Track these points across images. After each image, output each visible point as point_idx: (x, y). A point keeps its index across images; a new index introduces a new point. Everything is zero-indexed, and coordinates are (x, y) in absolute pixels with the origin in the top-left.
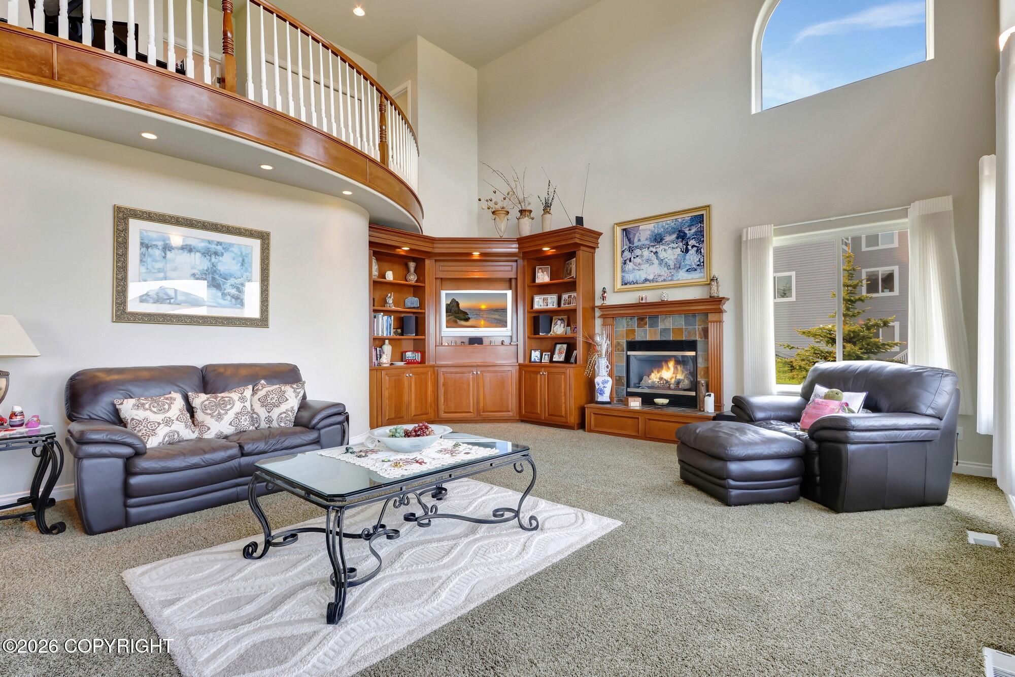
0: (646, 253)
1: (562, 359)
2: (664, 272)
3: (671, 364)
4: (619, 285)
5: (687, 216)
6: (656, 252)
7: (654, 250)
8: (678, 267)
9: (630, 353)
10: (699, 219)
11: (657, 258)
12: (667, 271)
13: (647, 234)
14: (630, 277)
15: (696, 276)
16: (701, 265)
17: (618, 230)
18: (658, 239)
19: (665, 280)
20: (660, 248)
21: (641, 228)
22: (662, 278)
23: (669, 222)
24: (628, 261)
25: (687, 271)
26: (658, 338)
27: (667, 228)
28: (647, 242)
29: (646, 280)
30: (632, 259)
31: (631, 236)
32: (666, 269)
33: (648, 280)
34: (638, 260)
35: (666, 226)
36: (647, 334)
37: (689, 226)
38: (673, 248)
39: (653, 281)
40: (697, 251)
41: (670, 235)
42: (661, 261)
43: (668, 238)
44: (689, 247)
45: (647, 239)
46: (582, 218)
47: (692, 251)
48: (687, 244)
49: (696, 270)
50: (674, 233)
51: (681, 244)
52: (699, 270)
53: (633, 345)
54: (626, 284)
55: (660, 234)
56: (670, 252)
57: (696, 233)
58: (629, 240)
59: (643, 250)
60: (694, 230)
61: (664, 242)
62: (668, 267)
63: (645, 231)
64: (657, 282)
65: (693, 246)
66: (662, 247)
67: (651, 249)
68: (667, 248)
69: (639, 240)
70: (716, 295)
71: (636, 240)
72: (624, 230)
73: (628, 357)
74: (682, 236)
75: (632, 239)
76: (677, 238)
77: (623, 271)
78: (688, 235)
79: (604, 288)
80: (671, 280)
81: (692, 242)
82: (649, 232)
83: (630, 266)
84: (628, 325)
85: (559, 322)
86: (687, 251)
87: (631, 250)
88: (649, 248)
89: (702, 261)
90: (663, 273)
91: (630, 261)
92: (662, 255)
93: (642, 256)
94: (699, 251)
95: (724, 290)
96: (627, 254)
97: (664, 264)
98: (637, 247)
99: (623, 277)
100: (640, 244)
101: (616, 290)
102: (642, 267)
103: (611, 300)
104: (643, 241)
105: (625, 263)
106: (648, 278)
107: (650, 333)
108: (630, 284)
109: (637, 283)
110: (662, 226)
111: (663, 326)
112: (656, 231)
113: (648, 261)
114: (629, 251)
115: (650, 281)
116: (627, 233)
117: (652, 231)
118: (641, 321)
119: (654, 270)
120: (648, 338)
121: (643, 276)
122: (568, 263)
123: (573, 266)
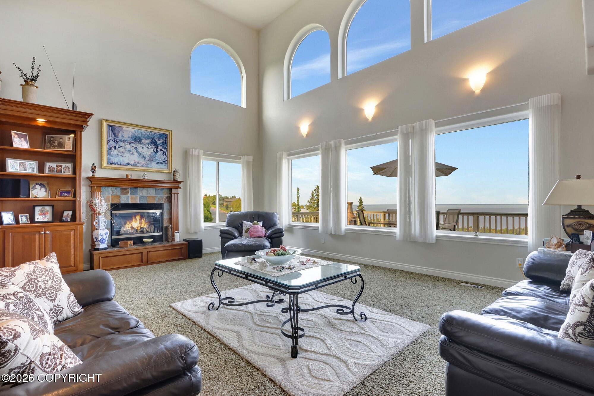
0: (128, 146)
1: (48, 217)
2: (141, 161)
3: (138, 218)
4: (105, 164)
5: (158, 132)
6: (136, 148)
7: (134, 146)
8: (151, 160)
9: (114, 212)
10: (165, 136)
11: (137, 151)
12: (144, 161)
14: (115, 160)
15: (163, 168)
16: (165, 161)
17: (105, 125)
18: (137, 140)
19: (142, 166)
20: (139, 146)
21: (124, 128)
22: (141, 165)
23: (145, 131)
24: (113, 148)
25: (157, 163)
26: (138, 202)
27: (144, 135)
28: (129, 140)
29: (128, 164)
30: (117, 147)
31: (116, 132)
32: (143, 159)
33: (130, 164)
34: (121, 149)
35: (144, 134)
36: (124, 199)
37: (158, 138)
38: (148, 148)
39: (134, 165)
40: (163, 153)
41: (146, 139)
42: (140, 154)
43: (144, 141)
44: (159, 150)
45: (129, 137)
47: (160, 153)
48: (157, 148)
49: (162, 164)
50: (148, 139)
51: (153, 147)
52: (164, 164)
53: (116, 207)
54: (111, 164)
55: (139, 137)
56: (147, 150)
57: (163, 143)
58: (114, 134)
59: (126, 144)
60: (161, 141)
61: (141, 142)
62: (145, 159)
63: (127, 132)
64: (136, 166)
65: (161, 150)
66: (140, 145)
67: (132, 144)
68: (144, 147)
69: (123, 136)
70: (177, 179)
71: (120, 135)
72: (110, 126)
73: (112, 215)
74: (154, 142)
75: (116, 134)
76: (151, 143)
77: (109, 154)
78: (158, 143)
79: (94, 164)
80: (147, 167)
81: (160, 148)
82: (131, 134)
83: (115, 152)
84: (113, 192)
85: (38, 187)
86: (157, 152)
87: (116, 141)
88: (130, 144)
89: (166, 159)
90: (141, 162)
91: (115, 148)
92: (140, 150)
93: (125, 148)
94: (164, 153)
95: (179, 178)
96: (112, 143)
97: (141, 156)
98: (121, 141)
99: (108, 159)
100: (123, 139)
101: (103, 167)
102: (125, 155)
103: (100, 174)
104: (126, 138)
105: (110, 149)
106: (130, 162)
107: (132, 199)
108: (115, 164)
109: (121, 164)
110: (141, 133)
111: (141, 195)
112: (136, 135)
113: (130, 151)
114: (114, 141)
115: (131, 165)
116: (112, 128)
117: (133, 134)
118: (124, 189)
119: (133, 158)
120: (130, 202)
121: (126, 161)
122: (52, 137)
123: (68, 141)
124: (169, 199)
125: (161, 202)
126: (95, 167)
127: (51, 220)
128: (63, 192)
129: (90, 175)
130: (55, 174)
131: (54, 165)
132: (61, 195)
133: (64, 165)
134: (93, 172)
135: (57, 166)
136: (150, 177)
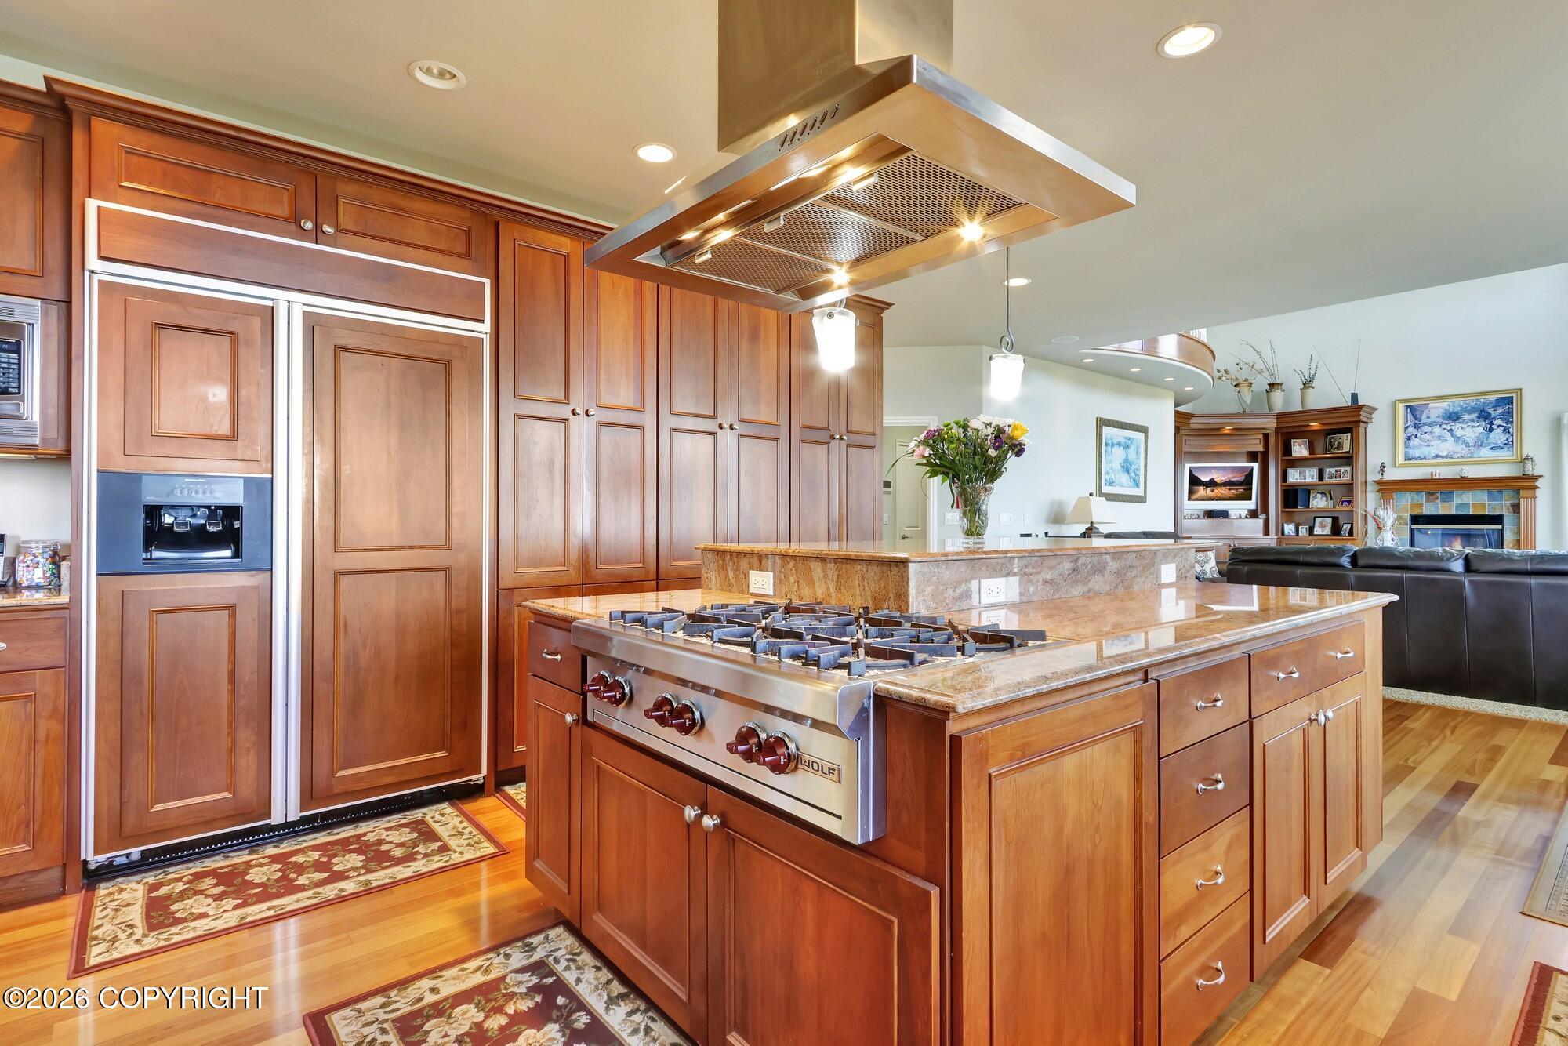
0: (1437, 430)
1: (1328, 530)
2: (1461, 449)
4: (1401, 460)
5: (1492, 398)
6: (1451, 430)
7: (1448, 427)
8: (1480, 445)
9: (1413, 527)
10: (1508, 401)
11: (1452, 435)
12: (1465, 448)
13: (1440, 412)
14: (1416, 453)
15: (1503, 455)
16: (1509, 444)
17: (1401, 407)
18: (1453, 417)
19: (1462, 457)
20: (1456, 427)
21: (1431, 405)
22: (1459, 455)
23: (1470, 402)
24: (1413, 437)
25: (1491, 449)
26: (1453, 512)
27: (1466, 408)
28: (1439, 420)
29: (1437, 456)
30: (1419, 435)
31: (1418, 413)
32: (1464, 446)
33: (1440, 456)
34: (1426, 437)
35: (1465, 406)
36: (1431, 509)
37: (1494, 407)
38: (1473, 427)
39: (1446, 457)
40: (1504, 431)
41: (1469, 414)
42: (1457, 439)
43: (1466, 417)
44: (1494, 427)
45: (1438, 417)
46: (1357, 394)
47: (1498, 431)
48: (1491, 424)
49: (1502, 448)
50: (1474, 412)
51: (1483, 423)
52: (1506, 449)
53: (1416, 519)
54: (1411, 459)
55: (1457, 413)
56: (1471, 431)
57: (1503, 414)
58: (1415, 417)
59: (1433, 427)
60: (1500, 411)
61: (1461, 420)
62: (1467, 444)
63: (1436, 409)
64: (1452, 458)
65: (1499, 426)
66: (1458, 425)
67: (1444, 426)
68: (1464, 426)
69: (1428, 417)
70: (1528, 472)
71: (1424, 417)
72: (1407, 407)
73: (1412, 531)
74: (1485, 416)
75: (1419, 416)
76: (1479, 417)
77: (1406, 446)
78: (1493, 415)
79: (1381, 463)
80: (1471, 457)
81: (1498, 422)
82: (1442, 410)
83: (1415, 442)
84: (1412, 500)
85: (1319, 496)
86: (1491, 430)
87: (1417, 426)
88: (1441, 425)
89: (1510, 440)
90: (1459, 450)
91: (1416, 436)
92: (1458, 432)
93: (1431, 433)
95: (1538, 468)
96: (1412, 430)
97: (1461, 441)
98: (1425, 424)
99: (1406, 453)
100: (1428, 421)
101: (1397, 465)
102: (1432, 443)
103: (1392, 475)
104: (1433, 418)
105: (1409, 438)
106: (1440, 454)
107: (1443, 507)
108: (1416, 459)
109: (1425, 458)
110: (1460, 405)
111: (1460, 501)
112: (1451, 410)
113: (1439, 438)
114: (1415, 427)
115: (1442, 457)
116: (1412, 410)
117: (1446, 410)
118: (1431, 496)
119: (1447, 446)
120: (1440, 512)
121: (1434, 452)
122: (1333, 438)
123: (1346, 440)
124: (1514, 507)
125: (1497, 513)
126: (1384, 467)
127: (1329, 533)
128: (1343, 502)
129: (1378, 477)
130: (1334, 480)
131: (1333, 470)
132: (1342, 504)
133: (1343, 469)
134: (1382, 474)
135: (1336, 471)
136: (1472, 472)
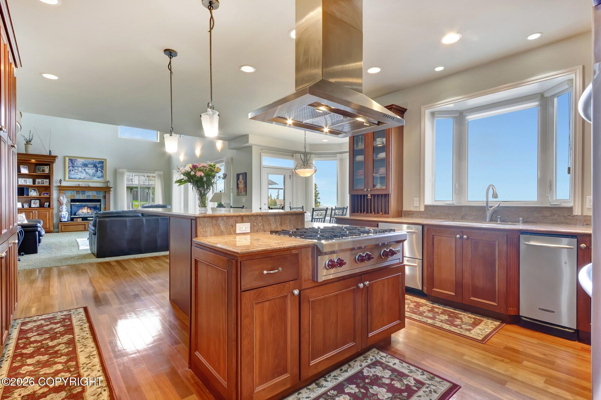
0: (80, 169)
1: (37, 206)
2: (88, 176)
3: (86, 208)
4: (67, 179)
5: (98, 161)
6: (85, 170)
7: (84, 169)
8: (94, 175)
9: (72, 203)
10: (102, 162)
13: (81, 163)
14: (73, 176)
15: (101, 180)
16: (102, 176)
17: (67, 159)
18: (85, 165)
19: (88, 179)
20: (86, 169)
21: (78, 160)
22: (87, 178)
23: (90, 160)
24: (72, 171)
25: (97, 177)
26: (86, 198)
28: (81, 166)
29: (80, 178)
30: (74, 170)
31: (73, 162)
32: (89, 176)
34: (76, 171)
36: (77, 197)
37: (98, 164)
38: (92, 169)
39: (83, 179)
40: (101, 172)
41: (91, 165)
42: (87, 173)
43: (90, 166)
44: (98, 170)
45: (80, 164)
47: (99, 172)
48: (97, 169)
49: (100, 178)
50: (92, 164)
51: (95, 169)
52: (102, 178)
53: (73, 201)
54: (70, 179)
55: (86, 164)
56: (91, 171)
57: (101, 166)
58: (72, 163)
60: (100, 165)
61: (88, 167)
62: (90, 175)
63: (80, 161)
64: (85, 179)
65: (100, 170)
66: (87, 168)
67: (82, 168)
68: (89, 169)
69: (77, 164)
70: (109, 186)
71: (75, 164)
72: (70, 159)
73: (71, 205)
74: (95, 166)
75: (73, 163)
76: (94, 166)
77: (69, 173)
78: (98, 167)
79: (61, 179)
80: (91, 180)
81: (99, 169)
82: (81, 162)
83: (73, 172)
84: (71, 193)
85: (33, 191)
86: (97, 171)
87: (73, 167)
88: (81, 168)
89: (103, 175)
90: (88, 177)
91: (73, 170)
92: (87, 171)
93: (78, 170)
94: (102, 172)
95: (111, 185)
96: (71, 168)
97: (88, 174)
98: (76, 166)
99: (69, 176)
100: (77, 165)
102: (78, 174)
103: (64, 184)
104: (79, 165)
105: (70, 171)
106: (81, 177)
107: (82, 196)
108: (73, 179)
109: (76, 179)
110: (88, 162)
111: (87, 195)
112: (85, 163)
113: (81, 172)
114: (72, 167)
115: (82, 179)
116: (71, 160)
117: (83, 162)
118: (78, 192)
119: (83, 175)
120: (81, 198)
121: (79, 177)
122: (39, 167)
123: (47, 169)
124: (105, 197)
125: (99, 199)
126: (61, 181)
127: (39, 206)
128: (45, 193)
129: (59, 184)
130: (40, 185)
131: (40, 180)
132: (44, 195)
133: (45, 180)
134: (60, 183)
135: (41, 181)
136: (92, 185)
